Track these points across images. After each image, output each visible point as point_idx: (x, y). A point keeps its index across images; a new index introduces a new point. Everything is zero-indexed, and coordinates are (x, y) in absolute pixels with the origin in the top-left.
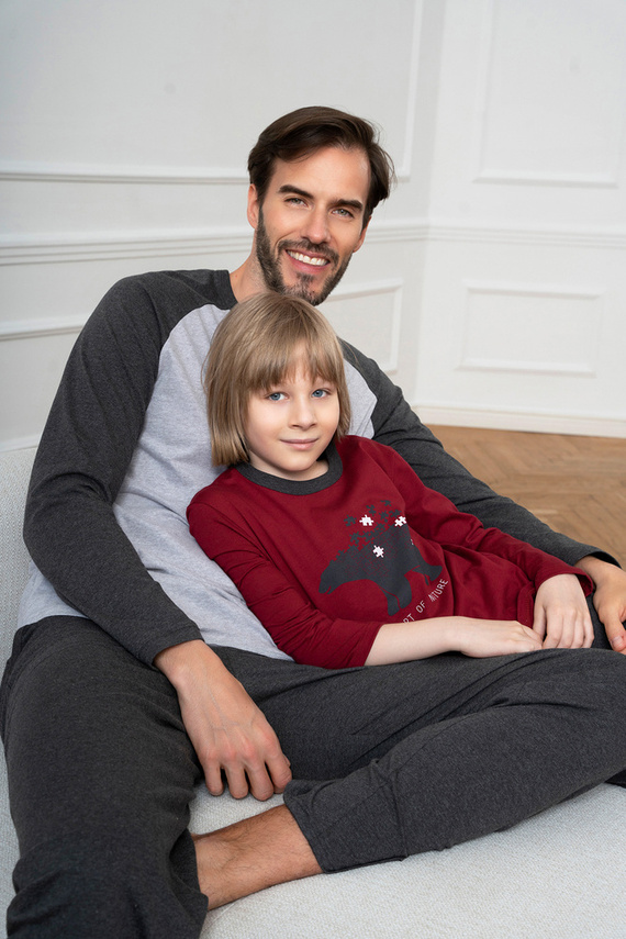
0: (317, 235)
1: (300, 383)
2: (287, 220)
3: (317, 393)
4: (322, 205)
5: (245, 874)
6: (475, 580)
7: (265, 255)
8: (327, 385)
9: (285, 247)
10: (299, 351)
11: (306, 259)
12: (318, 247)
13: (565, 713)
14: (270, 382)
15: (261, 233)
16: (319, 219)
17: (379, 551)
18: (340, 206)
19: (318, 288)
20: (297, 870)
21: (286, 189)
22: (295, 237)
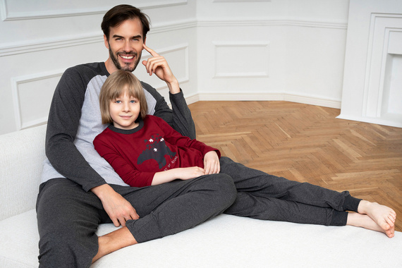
0: (128, 50)
1: (125, 98)
2: (117, 46)
3: (132, 101)
4: (127, 40)
5: (114, 245)
6: (186, 156)
7: (113, 58)
8: (135, 99)
9: (118, 54)
10: (126, 87)
11: (126, 58)
12: (129, 53)
13: (207, 192)
14: (116, 97)
15: (110, 50)
16: (127, 45)
17: (155, 150)
18: (135, 38)
19: (132, 66)
20: (130, 243)
21: (115, 36)
22: (121, 51)
